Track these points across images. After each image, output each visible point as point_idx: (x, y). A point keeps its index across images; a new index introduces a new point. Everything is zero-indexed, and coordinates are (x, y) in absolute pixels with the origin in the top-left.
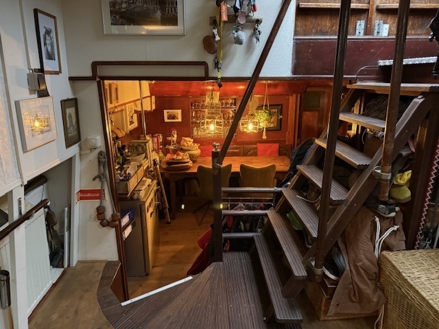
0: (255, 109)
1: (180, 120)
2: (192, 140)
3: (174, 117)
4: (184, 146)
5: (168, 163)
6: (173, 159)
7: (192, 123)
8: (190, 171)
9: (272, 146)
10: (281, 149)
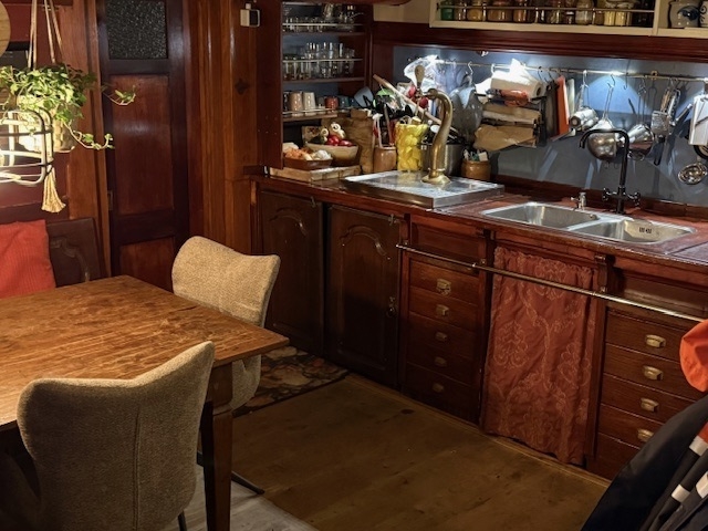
9: (20, 236)
10: (57, 244)
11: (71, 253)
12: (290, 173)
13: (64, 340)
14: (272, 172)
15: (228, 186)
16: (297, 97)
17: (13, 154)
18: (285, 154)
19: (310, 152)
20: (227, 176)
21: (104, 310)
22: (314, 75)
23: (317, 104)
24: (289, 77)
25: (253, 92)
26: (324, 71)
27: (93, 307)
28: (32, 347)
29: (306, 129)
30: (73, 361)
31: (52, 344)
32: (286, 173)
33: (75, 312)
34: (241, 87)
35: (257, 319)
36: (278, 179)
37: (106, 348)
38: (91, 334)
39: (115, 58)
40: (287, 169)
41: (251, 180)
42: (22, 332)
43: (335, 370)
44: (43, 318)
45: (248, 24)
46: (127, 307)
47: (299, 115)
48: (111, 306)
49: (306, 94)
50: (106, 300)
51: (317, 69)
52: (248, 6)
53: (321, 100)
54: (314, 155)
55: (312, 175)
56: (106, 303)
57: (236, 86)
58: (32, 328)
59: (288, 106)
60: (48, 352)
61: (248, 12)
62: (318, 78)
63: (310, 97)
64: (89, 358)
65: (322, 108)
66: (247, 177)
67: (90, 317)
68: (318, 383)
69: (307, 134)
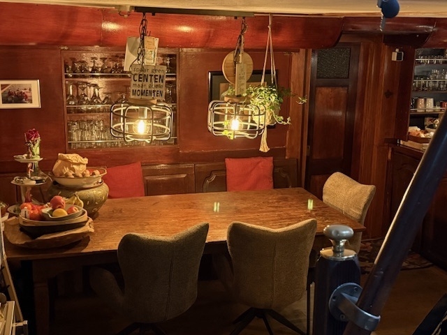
0: (244, 81)
1: (36, 103)
2: (86, 161)
3: (20, 97)
4: (67, 176)
5: (30, 231)
6: (42, 217)
7: (69, 111)
8: (90, 249)
9: (260, 164)
10: (277, 170)
11: (284, 175)
12: (410, 144)
13: (260, 212)
14: (402, 142)
15: (375, 149)
16: (421, 101)
17: (249, 124)
18: (409, 133)
19: (426, 132)
20: (375, 143)
21: (284, 202)
22: (434, 89)
23: (435, 105)
24: (418, 89)
25: (395, 97)
26: (442, 86)
27: (279, 200)
28: (246, 213)
29: (427, 119)
30: (261, 221)
31: (254, 213)
32: (409, 144)
33: (270, 201)
34: (388, 94)
35: (359, 218)
36: (405, 148)
37: (277, 218)
38: (273, 211)
39: (320, 78)
40: (409, 141)
41: (389, 146)
42: (245, 206)
43: (425, 262)
44: (255, 201)
45: (395, 60)
46: (294, 203)
47: (421, 111)
48: (287, 201)
49: (428, 99)
50: (287, 198)
51: (437, 85)
52: (397, 50)
53: (438, 103)
54: (428, 134)
55: (423, 146)
56: (286, 199)
57: (385, 93)
58: (249, 205)
59: (415, 105)
60: (252, 216)
61: (396, 54)
62: (438, 90)
63: (431, 101)
64: (268, 221)
65: (438, 108)
66: (386, 144)
67: (276, 204)
68: (412, 266)
69: (427, 122)
